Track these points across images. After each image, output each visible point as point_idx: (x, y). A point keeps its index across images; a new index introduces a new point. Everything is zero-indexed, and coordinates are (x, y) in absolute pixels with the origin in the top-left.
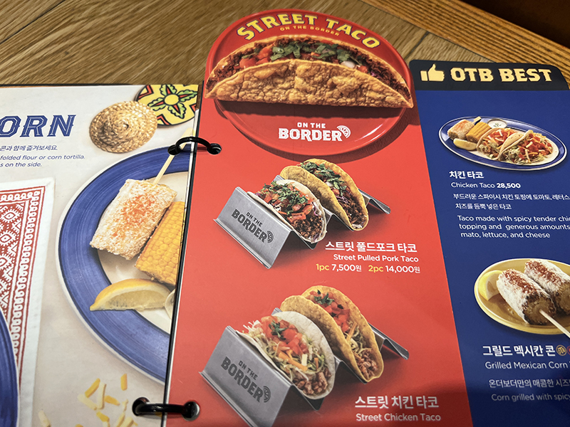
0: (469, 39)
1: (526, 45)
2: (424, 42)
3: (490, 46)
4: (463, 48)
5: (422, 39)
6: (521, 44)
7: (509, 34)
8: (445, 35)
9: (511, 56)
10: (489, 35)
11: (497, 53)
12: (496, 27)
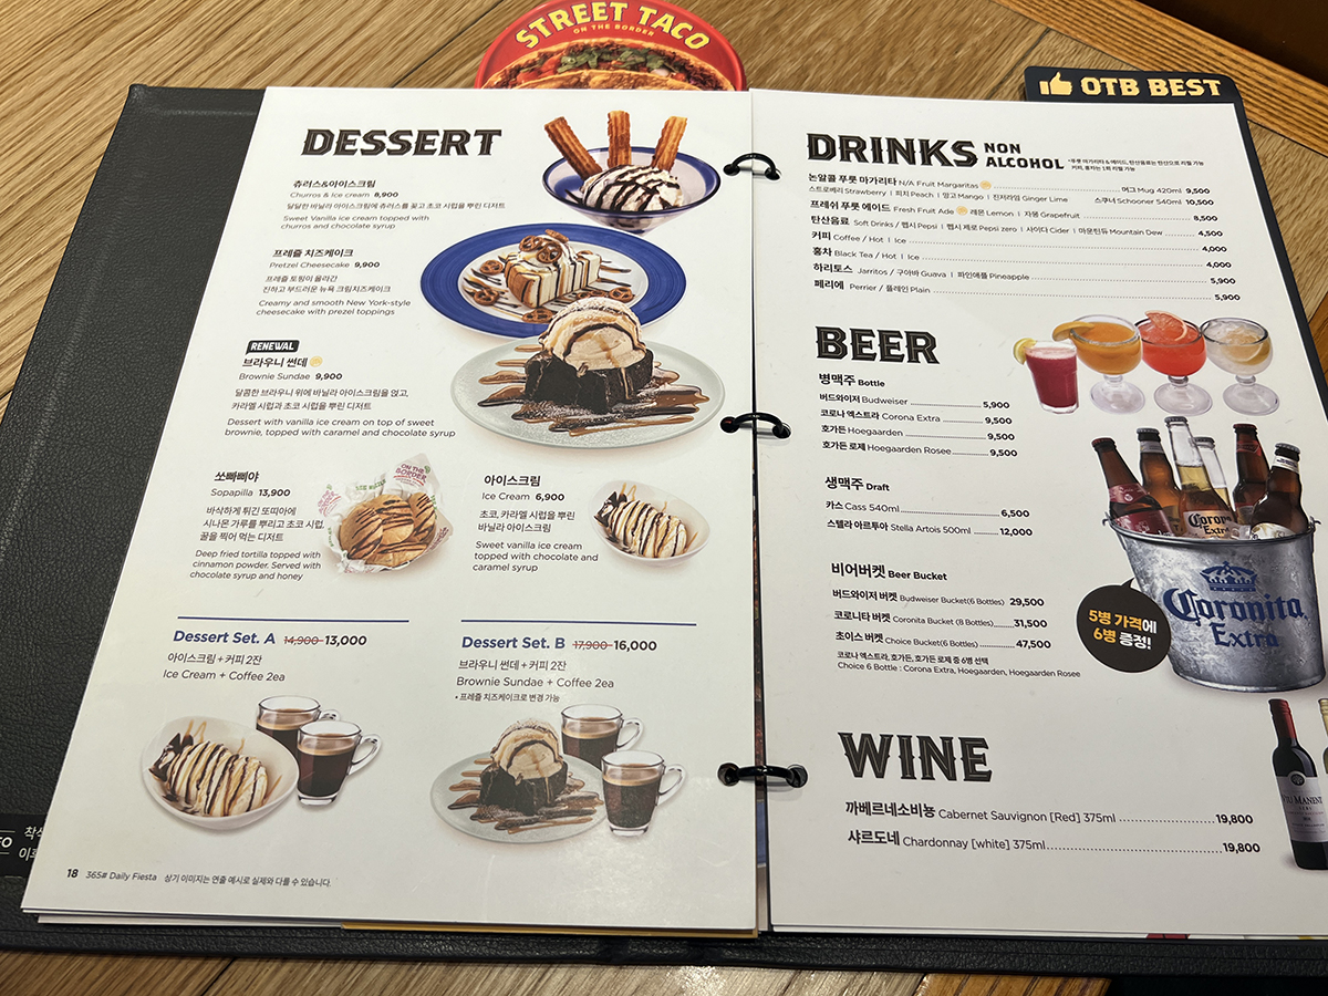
0: (1107, 39)
1: (1188, 47)
2: (1044, 43)
3: (1137, 48)
4: (1099, 51)
5: (1041, 38)
6: (1180, 46)
7: (1166, 32)
8: (1073, 32)
9: (1165, 62)
10: (1135, 33)
11: (1146, 58)
12: (1147, 23)
